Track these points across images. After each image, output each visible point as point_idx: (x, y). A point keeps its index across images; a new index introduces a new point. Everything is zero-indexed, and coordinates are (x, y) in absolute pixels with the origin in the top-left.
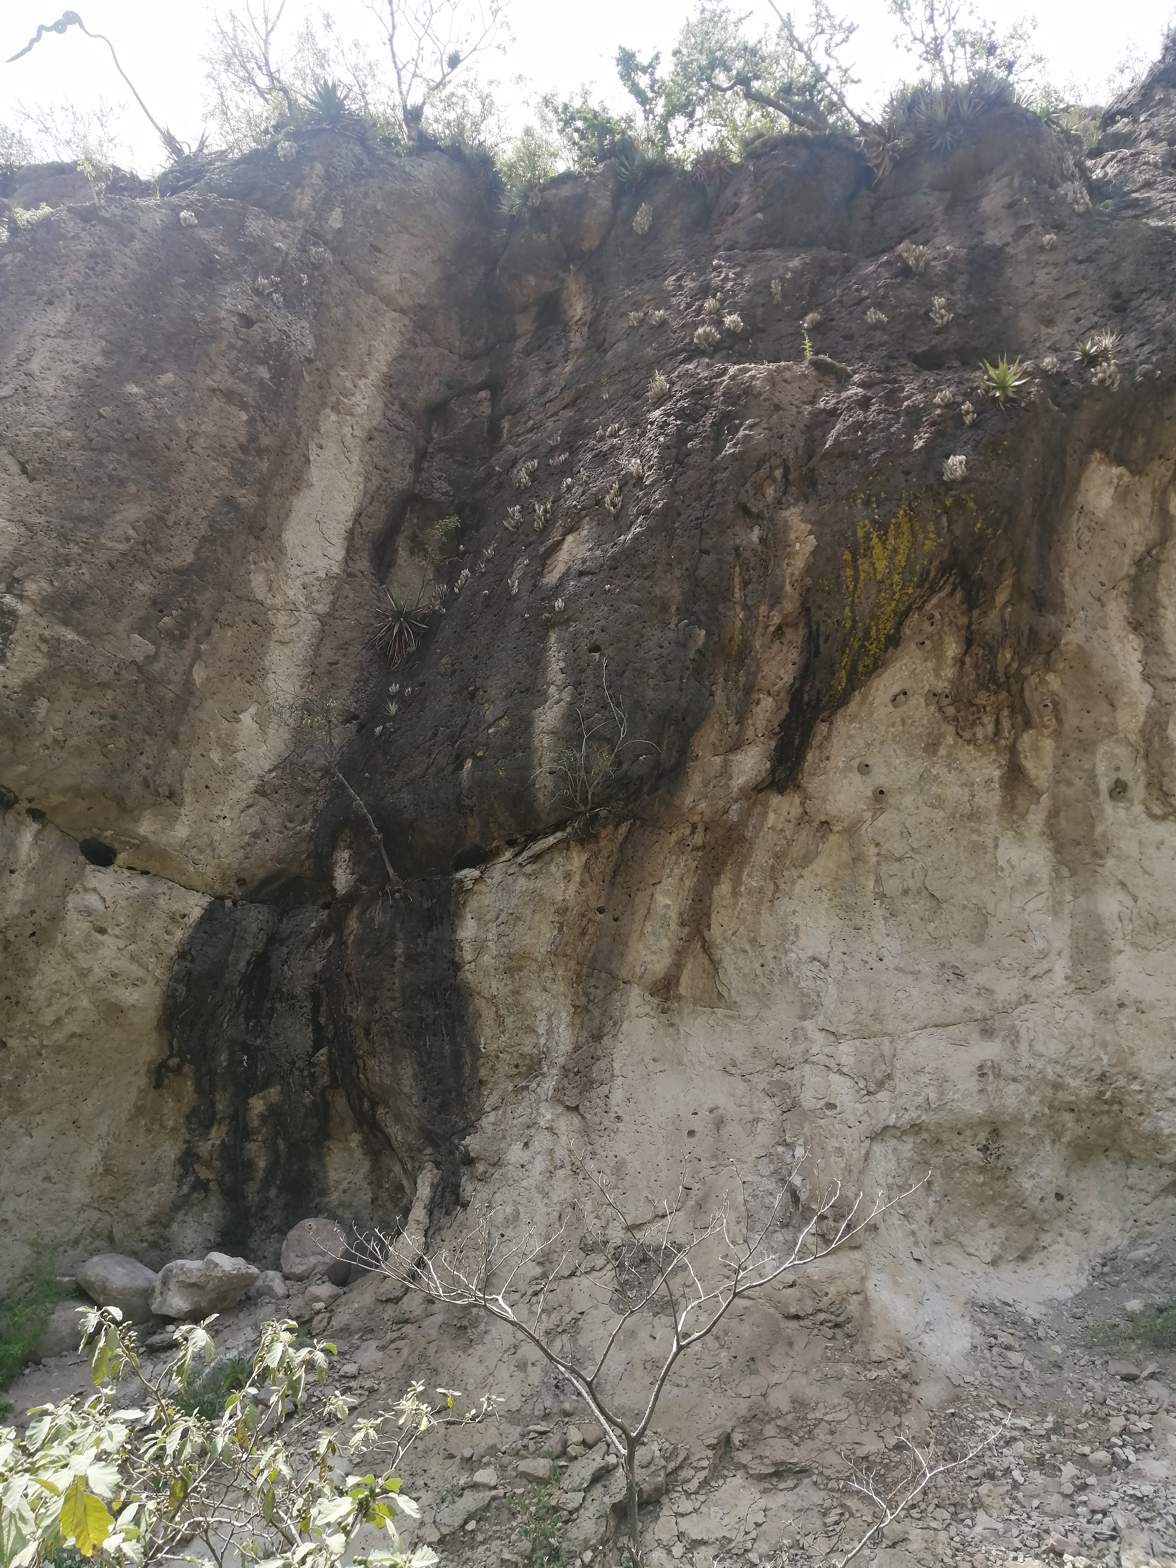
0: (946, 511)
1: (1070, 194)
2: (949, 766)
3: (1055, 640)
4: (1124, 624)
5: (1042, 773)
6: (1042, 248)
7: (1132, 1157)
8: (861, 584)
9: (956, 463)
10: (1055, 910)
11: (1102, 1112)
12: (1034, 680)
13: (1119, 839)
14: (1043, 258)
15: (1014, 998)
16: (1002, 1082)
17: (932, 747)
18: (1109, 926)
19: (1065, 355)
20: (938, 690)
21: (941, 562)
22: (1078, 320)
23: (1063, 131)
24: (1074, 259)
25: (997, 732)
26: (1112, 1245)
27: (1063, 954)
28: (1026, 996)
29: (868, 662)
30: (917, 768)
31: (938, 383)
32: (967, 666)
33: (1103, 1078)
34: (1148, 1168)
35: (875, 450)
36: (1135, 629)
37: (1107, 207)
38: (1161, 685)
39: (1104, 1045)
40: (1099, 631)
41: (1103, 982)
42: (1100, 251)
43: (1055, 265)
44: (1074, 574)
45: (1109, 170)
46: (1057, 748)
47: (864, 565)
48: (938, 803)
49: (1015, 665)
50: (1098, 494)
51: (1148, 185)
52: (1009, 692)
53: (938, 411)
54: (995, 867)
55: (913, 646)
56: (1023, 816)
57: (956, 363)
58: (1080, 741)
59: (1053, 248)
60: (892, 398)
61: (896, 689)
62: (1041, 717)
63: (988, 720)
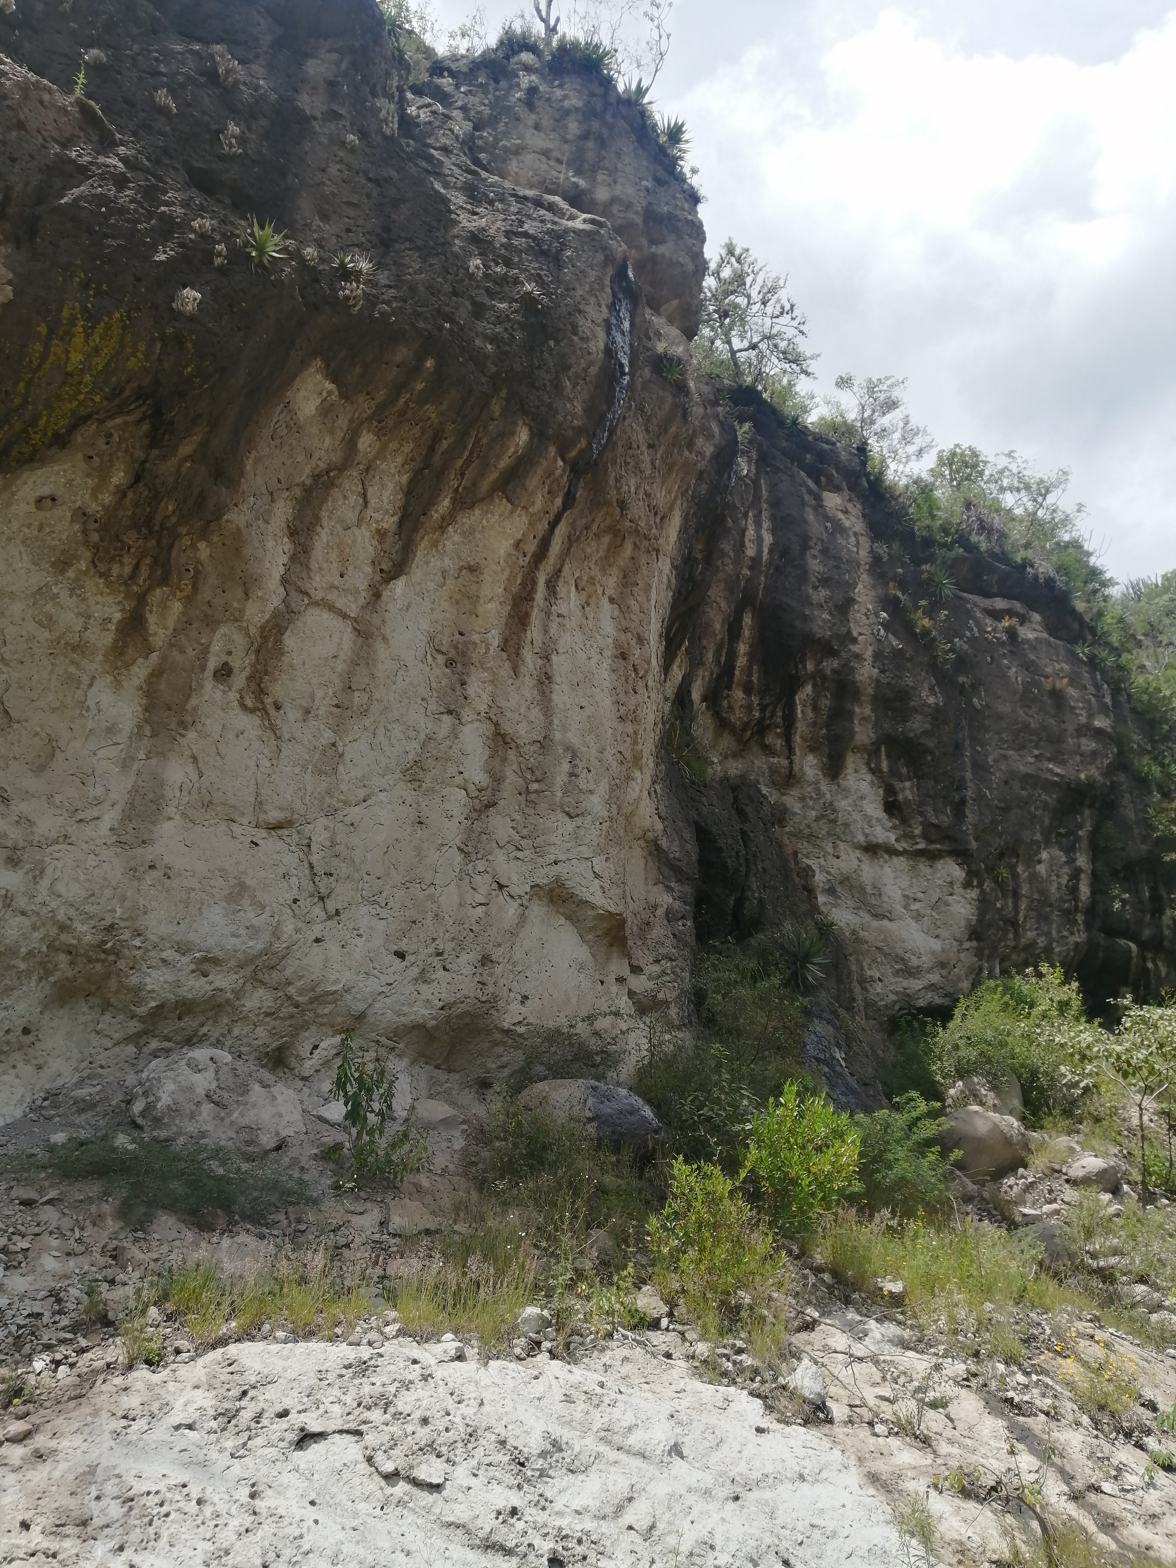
0: (163, 338)
1: (384, 112)
2: (72, 590)
3: (220, 512)
4: (284, 525)
5: (161, 632)
6: (343, 144)
7: (110, 1004)
8: (47, 365)
9: (191, 297)
10: (125, 765)
11: (98, 960)
12: (186, 541)
13: (207, 717)
14: (341, 153)
15: (53, 835)
16: (9, 913)
17: (62, 565)
18: (168, 793)
19: (326, 255)
20: (90, 511)
21: (139, 387)
22: (349, 230)
23: (399, 50)
24: (366, 173)
25: (133, 576)
26: (60, 1082)
27: (116, 807)
28: (66, 836)
29: (26, 450)
30: (38, 579)
31: (202, 208)
32: (127, 500)
33: (110, 929)
34: (120, 1018)
35: (114, 237)
36: (291, 535)
37: (408, 145)
38: (293, 593)
39: (123, 899)
40: (261, 522)
41: (144, 842)
42: (388, 180)
43: (349, 168)
44: (258, 461)
45: (421, 112)
46: (183, 613)
47: (57, 347)
48: (48, 623)
49: (174, 520)
50: (307, 398)
51: (445, 150)
52: (159, 542)
53: (192, 236)
54: (82, 705)
55: (80, 456)
56: (128, 665)
57: (227, 201)
58: (206, 615)
59: (353, 150)
60: (151, 194)
61: (45, 491)
62: (180, 579)
63: (128, 561)
